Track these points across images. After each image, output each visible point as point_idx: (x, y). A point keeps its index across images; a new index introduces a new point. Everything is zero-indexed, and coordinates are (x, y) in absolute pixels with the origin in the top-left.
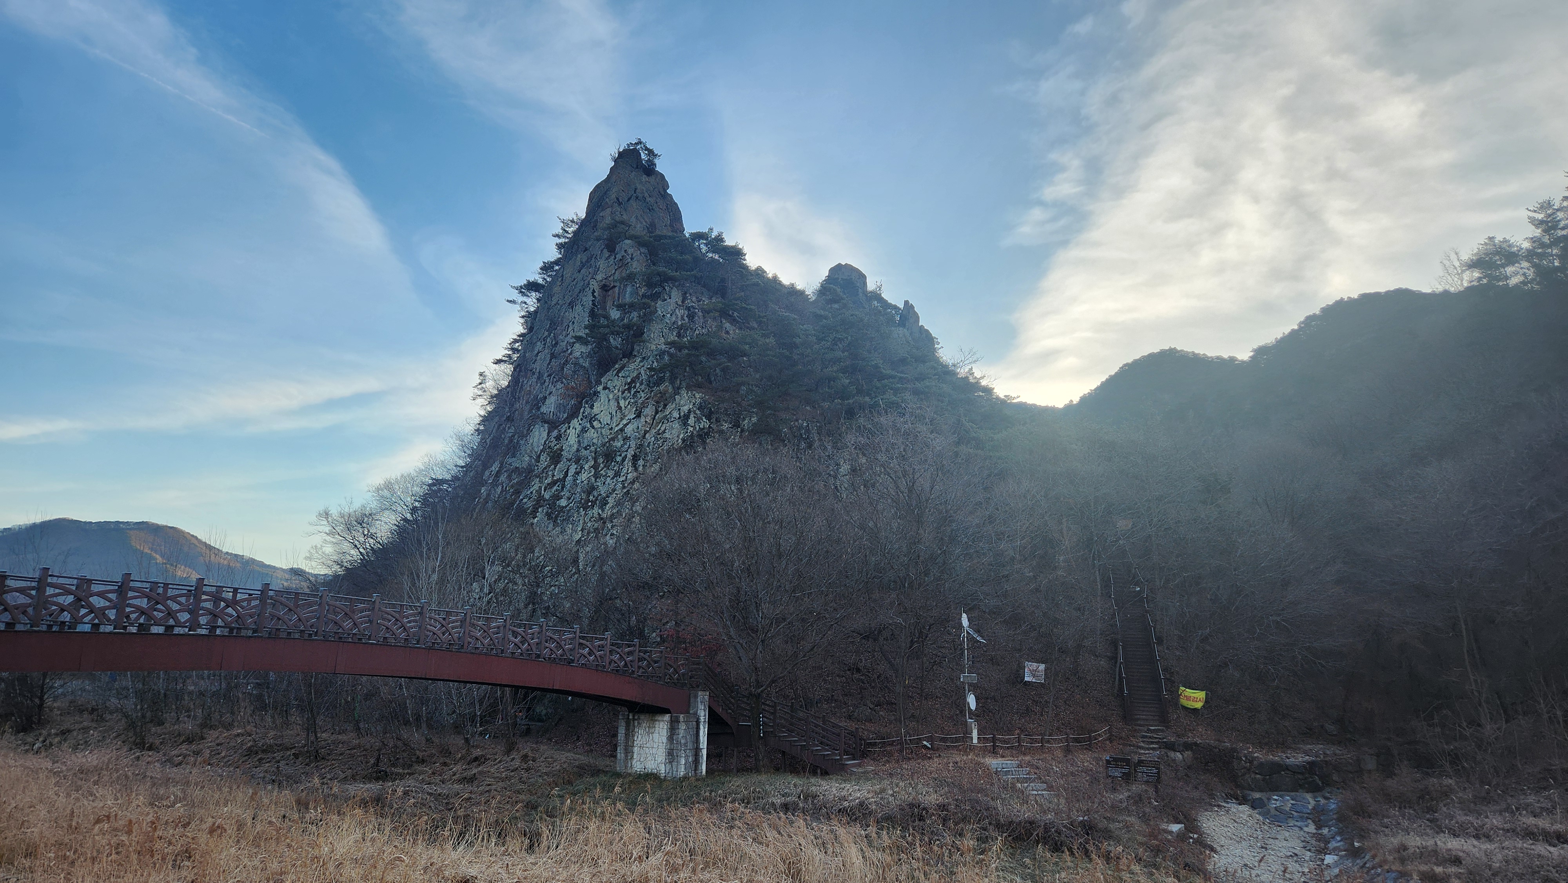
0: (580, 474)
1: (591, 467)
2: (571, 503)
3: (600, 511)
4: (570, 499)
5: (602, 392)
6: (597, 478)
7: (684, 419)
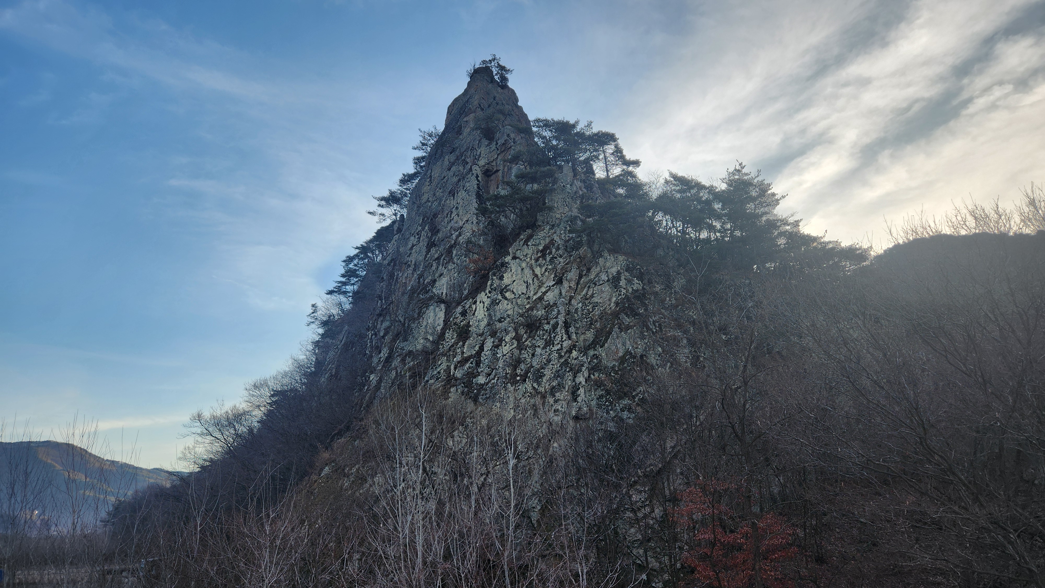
0: (500, 347)
1: (513, 339)
2: (494, 379)
3: (535, 385)
4: (489, 375)
5: (512, 262)
6: (522, 349)
7: (615, 281)
